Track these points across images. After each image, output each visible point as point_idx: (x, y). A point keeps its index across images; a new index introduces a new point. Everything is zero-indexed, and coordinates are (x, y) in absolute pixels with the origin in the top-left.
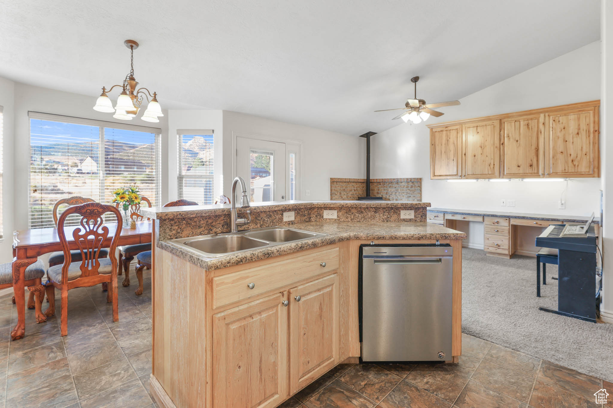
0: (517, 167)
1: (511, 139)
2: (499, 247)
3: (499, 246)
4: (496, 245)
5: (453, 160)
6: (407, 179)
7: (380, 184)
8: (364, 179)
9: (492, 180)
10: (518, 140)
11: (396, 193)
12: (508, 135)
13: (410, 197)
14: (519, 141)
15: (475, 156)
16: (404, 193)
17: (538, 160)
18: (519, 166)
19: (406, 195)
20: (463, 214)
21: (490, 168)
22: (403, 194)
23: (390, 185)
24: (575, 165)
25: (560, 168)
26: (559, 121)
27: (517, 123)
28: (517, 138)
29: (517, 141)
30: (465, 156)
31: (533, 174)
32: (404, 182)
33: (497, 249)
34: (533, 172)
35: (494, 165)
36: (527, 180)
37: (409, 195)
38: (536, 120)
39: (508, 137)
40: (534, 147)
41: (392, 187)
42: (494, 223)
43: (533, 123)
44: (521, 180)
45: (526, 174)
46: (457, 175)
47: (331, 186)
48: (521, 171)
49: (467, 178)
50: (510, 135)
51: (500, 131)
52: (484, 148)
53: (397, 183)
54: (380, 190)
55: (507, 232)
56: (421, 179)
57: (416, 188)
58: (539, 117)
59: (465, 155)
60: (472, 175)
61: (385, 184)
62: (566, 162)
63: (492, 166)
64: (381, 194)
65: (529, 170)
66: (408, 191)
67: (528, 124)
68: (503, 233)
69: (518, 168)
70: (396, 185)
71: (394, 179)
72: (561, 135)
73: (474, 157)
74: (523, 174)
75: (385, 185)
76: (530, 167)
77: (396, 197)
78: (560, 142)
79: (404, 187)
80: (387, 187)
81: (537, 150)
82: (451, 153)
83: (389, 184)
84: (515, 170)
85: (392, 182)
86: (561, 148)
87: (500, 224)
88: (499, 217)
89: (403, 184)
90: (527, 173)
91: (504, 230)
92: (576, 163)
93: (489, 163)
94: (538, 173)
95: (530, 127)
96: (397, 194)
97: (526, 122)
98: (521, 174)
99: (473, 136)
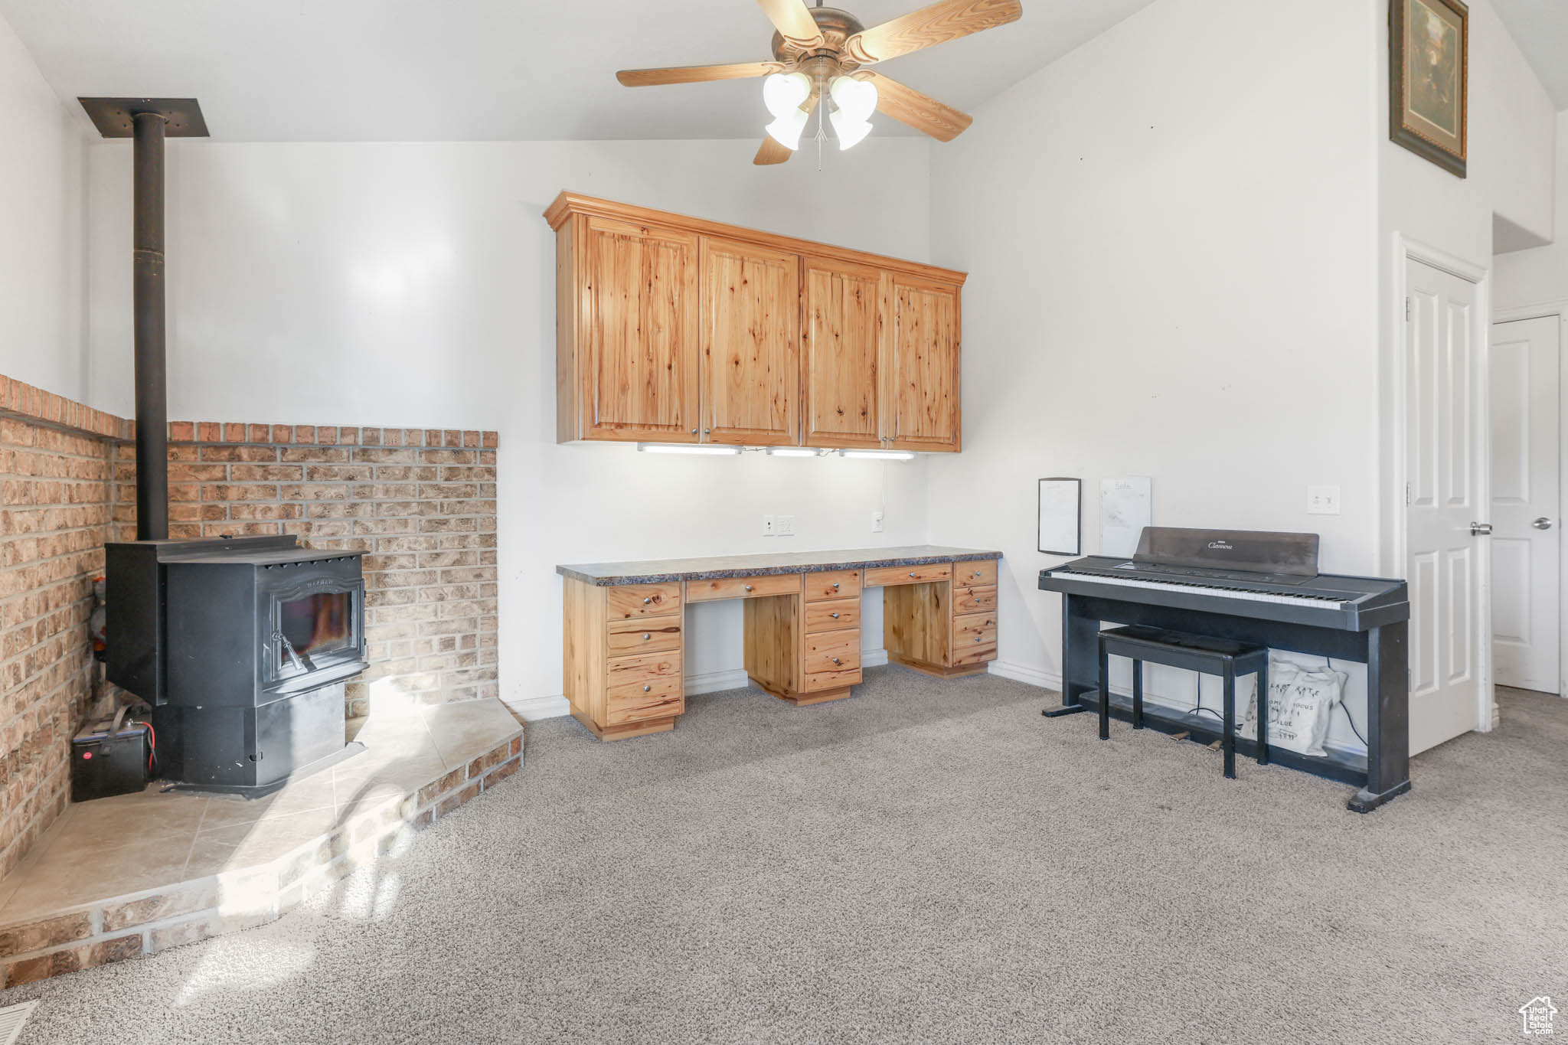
0: (836, 414)
1: (824, 328)
2: (840, 669)
4: (836, 662)
5: (670, 367)
6: (433, 434)
7: (235, 458)
8: (118, 421)
9: (780, 452)
10: (839, 333)
11: (353, 506)
12: (817, 310)
13: (445, 522)
14: (840, 336)
15: (736, 363)
16: (406, 505)
17: (875, 400)
18: (840, 412)
19: (421, 513)
21: (777, 411)
22: (403, 514)
23: (312, 462)
24: (932, 421)
25: (911, 429)
26: (909, 304)
27: (837, 283)
28: (837, 328)
29: (837, 336)
30: (709, 358)
31: (867, 437)
32: (409, 446)
33: (835, 674)
34: (867, 432)
35: (786, 400)
36: (851, 454)
37: (437, 515)
38: (873, 287)
39: (818, 317)
40: (869, 361)
41: (329, 474)
42: (827, 593)
43: (867, 295)
44: (840, 453)
45: (854, 437)
46: (682, 427)
48: (844, 425)
49: (715, 441)
50: (822, 313)
51: (800, 296)
52: (761, 340)
53: (364, 453)
54: (233, 494)
57: (475, 481)
58: (878, 280)
59: (708, 352)
60: (729, 428)
61: (273, 459)
62: (920, 411)
63: (781, 404)
64: (246, 515)
65: (859, 426)
66: (431, 493)
67: (858, 292)
69: (839, 418)
70: (356, 465)
71: (344, 431)
72: (911, 337)
73: (734, 365)
74: (848, 437)
75: (273, 466)
76: (862, 417)
77: (358, 530)
78: (911, 356)
79: (405, 476)
80: (287, 476)
81: (874, 370)
82: (662, 334)
83: (304, 457)
84: (832, 424)
85: (324, 450)
86: (912, 377)
87: (842, 592)
89: (403, 457)
90: (856, 434)
91: (850, 608)
92: (933, 414)
93: (775, 394)
94: (875, 435)
95: (862, 299)
96: (365, 512)
97: (854, 285)
98: (844, 437)
99: (732, 289)
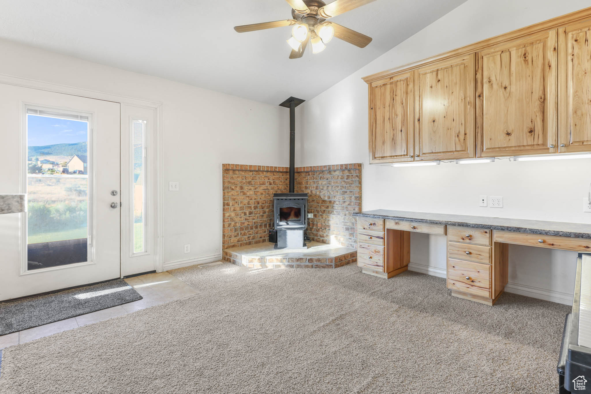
0: (505, 135)
1: (495, 86)
2: (472, 284)
3: (473, 281)
4: (468, 279)
5: (401, 131)
6: (342, 165)
7: (309, 175)
8: (287, 168)
9: (463, 162)
10: (507, 85)
11: (328, 186)
12: (489, 78)
13: (346, 192)
14: (508, 88)
15: (434, 121)
16: (338, 186)
17: (544, 120)
18: (508, 134)
19: (341, 189)
20: (412, 220)
21: (459, 140)
22: (337, 189)
23: (321, 175)
25: (589, 133)
27: (505, 56)
28: (506, 83)
29: (505, 88)
30: (419, 123)
31: (536, 147)
32: (338, 170)
33: (469, 286)
34: (536, 143)
35: (465, 134)
36: (522, 159)
37: (344, 190)
38: (541, 45)
39: (490, 82)
40: (536, 96)
41: (323, 178)
42: (463, 239)
43: (535, 51)
44: (512, 159)
45: (522, 148)
46: (407, 155)
47: (224, 177)
48: (513, 141)
49: (422, 160)
50: (493, 79)
51: (476, 74)
52: (449, 106)
53: (330, 172)
54: (309, 183)
55: (488, 255)
56: (360, 165)
57: (354, 179)
58: (547, 38)
59: (419, 120)
60: (429, 154)
61: (314, 175)
63: (462, 137)
64: (311, 188)
65: (528, 140)
66: (343, 183)
67: (525, 54)
68: (481, 257)
69: (508, 138)
70: (329, 176)
71: (325, 166)
73: (432, 123)
74: (517, 148)
75: (315, 176)
76: (529, 134)
77: (329, 193)
79: (338, 178)
80: (317, 179)
81: (543, 100)
82: (398, 118)
83: (319, 174)
84: (501, 141)
85: (323, 172)
87: (475, 241)
88: (473, 227)
89: (337, 173)
90: (524, 146)
91: (482, 251)
93: (458, 132)
94: (544, 144)
95: (529, 58)
96: (330, 188)
97: (522, 51)
98: (513, 149)
99: (431, 87)
